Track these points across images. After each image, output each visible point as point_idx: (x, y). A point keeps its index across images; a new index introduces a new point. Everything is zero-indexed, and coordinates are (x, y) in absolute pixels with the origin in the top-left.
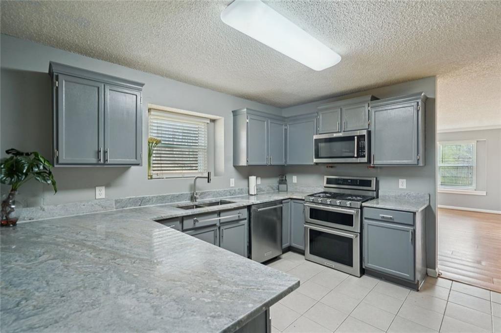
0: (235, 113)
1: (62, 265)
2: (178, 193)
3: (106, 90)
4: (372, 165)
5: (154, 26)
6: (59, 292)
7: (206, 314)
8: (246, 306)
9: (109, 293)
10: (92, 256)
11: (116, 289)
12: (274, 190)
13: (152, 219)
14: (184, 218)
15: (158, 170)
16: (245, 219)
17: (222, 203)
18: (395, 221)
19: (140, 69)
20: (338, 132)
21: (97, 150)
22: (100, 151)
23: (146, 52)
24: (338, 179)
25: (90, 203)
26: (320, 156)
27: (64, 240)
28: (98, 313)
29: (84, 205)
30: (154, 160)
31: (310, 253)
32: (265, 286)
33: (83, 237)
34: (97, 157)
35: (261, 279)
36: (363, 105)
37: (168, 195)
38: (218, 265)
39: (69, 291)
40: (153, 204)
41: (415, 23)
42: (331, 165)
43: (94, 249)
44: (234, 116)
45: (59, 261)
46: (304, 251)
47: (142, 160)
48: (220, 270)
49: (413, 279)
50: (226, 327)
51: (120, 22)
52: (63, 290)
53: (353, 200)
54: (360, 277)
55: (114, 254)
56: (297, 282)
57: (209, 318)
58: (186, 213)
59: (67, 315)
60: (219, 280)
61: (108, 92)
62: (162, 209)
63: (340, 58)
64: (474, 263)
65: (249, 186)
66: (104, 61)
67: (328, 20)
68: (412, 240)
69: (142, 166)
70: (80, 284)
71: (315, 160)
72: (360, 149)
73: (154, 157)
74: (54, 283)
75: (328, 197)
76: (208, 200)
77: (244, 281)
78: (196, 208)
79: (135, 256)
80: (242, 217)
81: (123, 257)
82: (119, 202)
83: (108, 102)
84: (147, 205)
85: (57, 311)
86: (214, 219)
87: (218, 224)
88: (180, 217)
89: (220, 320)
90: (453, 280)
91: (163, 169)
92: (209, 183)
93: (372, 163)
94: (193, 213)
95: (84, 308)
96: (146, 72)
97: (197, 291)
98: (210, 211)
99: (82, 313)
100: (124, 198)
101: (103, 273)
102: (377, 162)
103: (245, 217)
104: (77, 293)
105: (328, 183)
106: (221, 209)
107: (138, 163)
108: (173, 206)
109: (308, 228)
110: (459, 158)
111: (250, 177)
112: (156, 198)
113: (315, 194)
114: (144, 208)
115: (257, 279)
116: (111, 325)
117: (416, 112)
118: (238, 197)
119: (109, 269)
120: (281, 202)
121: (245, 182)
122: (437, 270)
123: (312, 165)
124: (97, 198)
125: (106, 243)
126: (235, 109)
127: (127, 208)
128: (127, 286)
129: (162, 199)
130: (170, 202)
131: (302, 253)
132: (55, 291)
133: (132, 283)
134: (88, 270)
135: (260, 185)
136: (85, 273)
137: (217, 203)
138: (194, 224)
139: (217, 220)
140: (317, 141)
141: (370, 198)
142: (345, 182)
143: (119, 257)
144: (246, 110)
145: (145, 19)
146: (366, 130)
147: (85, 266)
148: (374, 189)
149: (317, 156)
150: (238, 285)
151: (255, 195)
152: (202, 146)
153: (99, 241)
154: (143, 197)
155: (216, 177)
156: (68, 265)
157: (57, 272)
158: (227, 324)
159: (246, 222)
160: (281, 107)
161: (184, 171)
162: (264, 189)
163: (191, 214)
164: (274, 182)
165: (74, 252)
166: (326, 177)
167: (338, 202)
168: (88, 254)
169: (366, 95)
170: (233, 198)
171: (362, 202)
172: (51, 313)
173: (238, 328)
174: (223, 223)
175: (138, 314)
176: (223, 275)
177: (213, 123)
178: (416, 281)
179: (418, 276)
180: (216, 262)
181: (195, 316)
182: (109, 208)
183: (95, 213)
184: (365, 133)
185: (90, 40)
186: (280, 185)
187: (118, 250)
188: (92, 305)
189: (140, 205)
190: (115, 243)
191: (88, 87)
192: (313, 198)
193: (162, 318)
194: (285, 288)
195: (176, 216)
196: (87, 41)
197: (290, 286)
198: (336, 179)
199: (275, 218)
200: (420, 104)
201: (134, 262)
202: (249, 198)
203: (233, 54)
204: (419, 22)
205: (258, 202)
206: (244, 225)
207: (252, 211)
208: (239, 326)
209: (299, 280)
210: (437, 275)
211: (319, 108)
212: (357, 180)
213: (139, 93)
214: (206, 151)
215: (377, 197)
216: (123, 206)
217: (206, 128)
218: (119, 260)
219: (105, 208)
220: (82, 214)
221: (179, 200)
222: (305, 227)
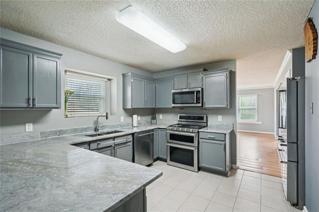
0: (124, 75)
1: (6, 176)
2: (86, 127)
3: (34, 57)
4: (204, 108)
5: (71, 18)
6: (8, 191)
7: (109, 193)
8: (133, 187)
9: (45, 189)
10: (28, 169)
11: (50, 186)
12: (148, 123)
13: (69, 144)
14: (91, 142)
15: (71, 112)
16: (131, 142)
17: (116, 132)
18: (216, 139)
19: (59, 44)
20: (186, 89)
21: (27, 98)
22: (30, 99)
23: (64, 34)
24: (186, 116)
25: (21, 135)
26: (175, 103)
27: (4, 160)
28: (40, 200)
29: (16, 136)
30: (69, 105)
31: (170, 160)
32: (143, 176)
33: (19, 158)
34: (27, 103)
35: (141, 173)
36: (199, 74)
37: (78, 128)
38: (115, 168)
39: (16, 190)
40: (68, 134)
41: (224, 31)
42: (182, 108)
43: (29, 164)
44: (123, 77)
45: (4, 173)
46: (167, 159)
47: (60, 105)
48: (116, 170)
49: (224, 171)
50: (121, 198)
51: (46, 13)
52: (12, 190)
53: (194, 128)
54: (198, 172)
55: (45, 166)
56: (161, 173)
57: (111, 195)
58: (92, 139)
59: (17, 203)
60: (116, 176)
61: (35, 58)
62: (75, 137)
63: (186, 47)
64: (255, 160)
65: (133, 121)
66: (32, 37)
67: (179, 26)
68: (224, 149)
69: (61, 109)
70: (23, 185)
71: (173, 105)
72: (198, 99)
73: (69, 103)
74: (4, 187)
75: (180, 127)
76: (106, 130)
77: (131, 175)
78: (98, 136)
79: (60, 166)
80: (128, 141)
81: (51, 167)
82: (43, 134)
83: (36, 65)
84: (64, 135)
85: (10, 202)
86: (111, 142)
87: (113, 146)
88: (88, 141)
89: (118, 195)
90: (244, 170)
91: (75, 111)
92: (107, 120)
93: (204, 107)
94: (97, 139)
95: (29, 198)
96: (63, 46)
97: (103, 182)
98: (108, 137)
99: (28, 201)
100: (46, 131)
101: (39, 178)
102: (207, 106)
103: (130, 141)
104: (23, 191)
105: (180, 118)
106: (115, 136)
107: (58, 107)
108: (83, 135)
109: (168, 145)
110: (250, 104)
111: (133, 116)
112: (70, 130)
113: (173, 125)
114: (61, 137)
115: (138, 173)
116: (50, 205)
117: (226, 79)
118: (126, 128)
119: (43, 175)
120: (152, 130)
121: (130, 119)
122: (237, 165)
123: (171, 108)
124: (26, 131)
125: (38, 160)
126: (124, 73)
127: (50, 137)
128: (57, 184)
129: (75, 130)
130: (81, 133)
131: (165, 161)
132: (5, 191)
133: (60, 182)
134: (27, 177)
135: (140, 120)
136: (25, 179)
137: (112, 132)
138: (98, 146)
139: (113, 143)
140: (174, 94)
141: (203, 127)
142: (189, 118)
143: (49, 168)
144: (131, 73)
145: (64, 13)
146: (200, 88)
147: (24, 175)
148: (205, 122)
149: (174, 103)
150: (128, 177)
151: (136, 127)
152: (102, 96)
153: (32, 159)
154: (61, 130)
155: (111, 116)
156: (11, 175)
157: (4, 180)
158: (122, 197)
159: (131, 143)
160: (153, 72)
161: (89, 112)
162: (142, 123)
163: (95, 139)
164: (148, 118)
165: (14, 167)
166: (179, 115)
167: (186, 129)
168: (25, 168)
169: (201, 68)
170: (122, 129)
171: (199, 129)
172: (6, 203)
173: (128, 199)
174: (116, 145)
175: (67, 197)
176: (119, 173)
177: (109, 82)
178: (226, 172)
179: (228, 169)
180: (114, 166)
181: (103, 195)
182: (36, 138)
183: (25, 141)
184: (200, 89)
185: (22, 23)
186: (152, 120)
187: (47, 163)
188: (35, 196)
189: (59, 135)
190: (45, 160)
191: (20, 54)
192: (172, 128)
193: (83, 198)
194: (154, 176)
195: (86, 141)
196: (20, 23)
197: (157, 175)
198: (185, 116)
199: (149, 141)
200: (228, 74)
201: (60, 170)
202: (133, 129)
203: (123, 39)
204: (226, 31)
205: (139, 131)
206: (130, 145)
207: (135, 137)
208: (129, 198)
209: (162, 172)
210: (237, 168)
211: (175, 74)
212: (196, 116)
213: (59, 60)
214: (104, 99)
215: (207, 126)
216: (46, 136)
217: (105, 84)
218: (49, 169)
219: (33, 138)
220: (15, 143)
221: (87, 131)
222: (167, 145)
